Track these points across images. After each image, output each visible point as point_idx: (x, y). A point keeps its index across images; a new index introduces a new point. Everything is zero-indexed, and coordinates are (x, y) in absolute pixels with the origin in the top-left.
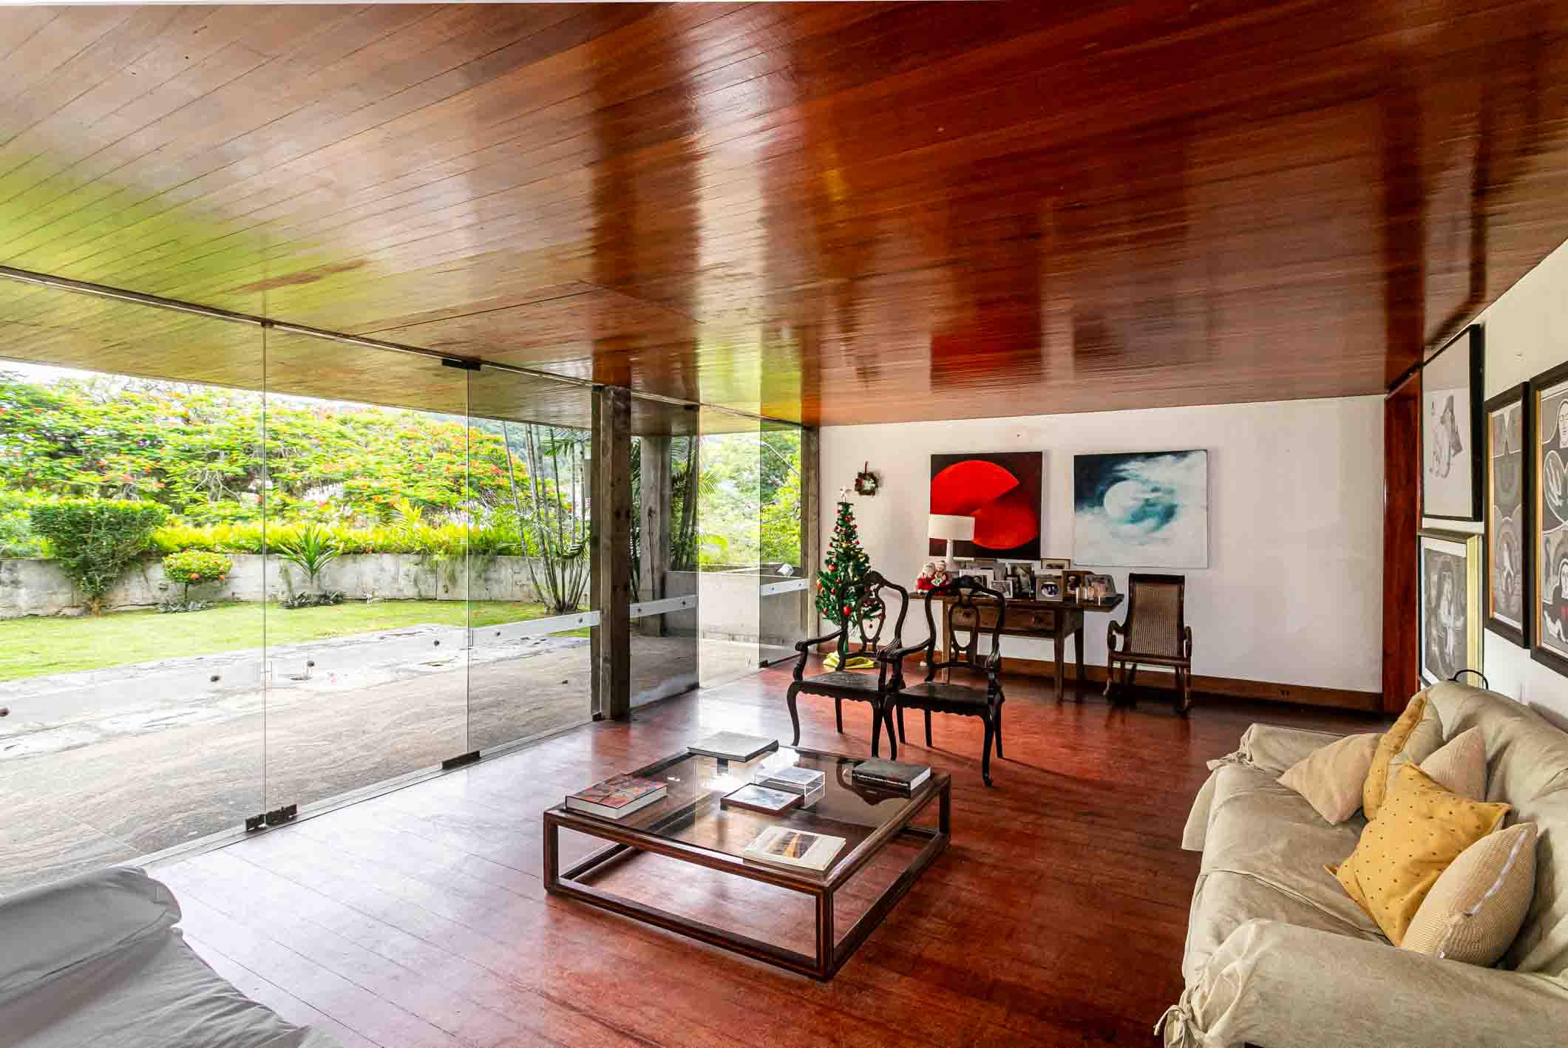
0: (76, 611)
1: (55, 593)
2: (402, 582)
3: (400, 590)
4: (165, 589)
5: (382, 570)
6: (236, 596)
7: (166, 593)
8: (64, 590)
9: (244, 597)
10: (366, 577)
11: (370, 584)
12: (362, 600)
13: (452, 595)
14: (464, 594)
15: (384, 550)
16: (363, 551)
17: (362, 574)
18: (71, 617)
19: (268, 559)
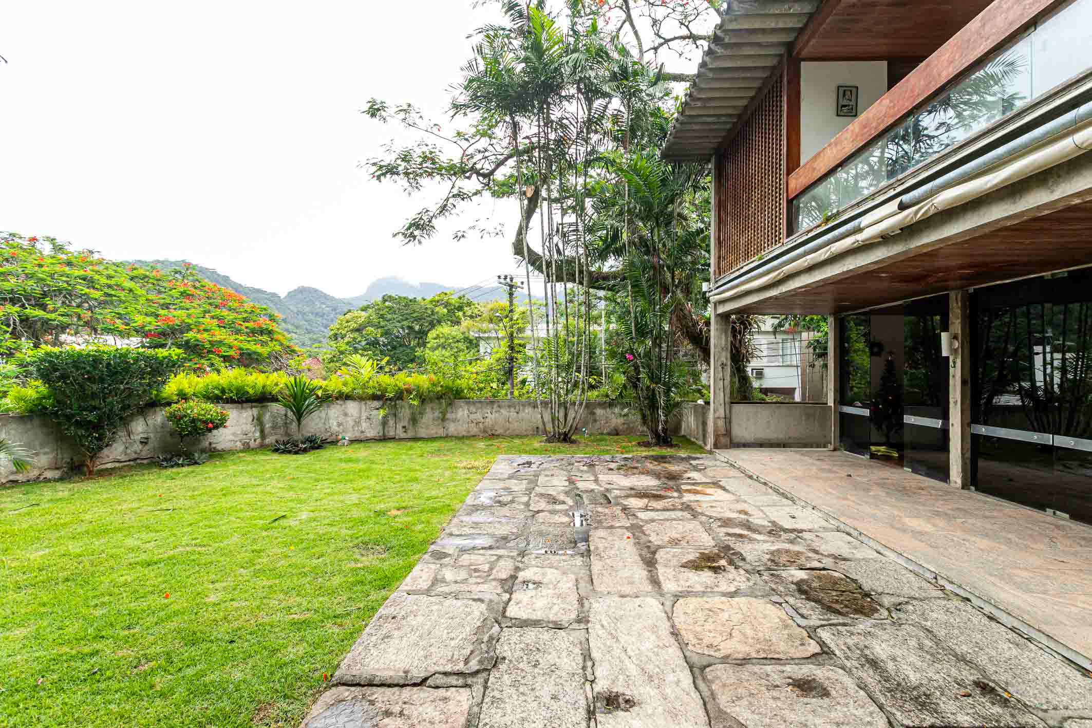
0: (57, 474)
1: (37, 454)
2: (364, 425)
3: (362, 432)
4: (146, 443)
5: (346, 415)
6: (214, 446)
7: (147, 447)
8: (46, 450)
9: (219, 447)
10: (331, 421)
11: (335, 428)
12: (334, 443)
13: (410, 434)
14: (422, 433)
15: (348, 397)
16: (327, 399)
17: (327, 419)
18: (56, 480)
19: (242, 408)
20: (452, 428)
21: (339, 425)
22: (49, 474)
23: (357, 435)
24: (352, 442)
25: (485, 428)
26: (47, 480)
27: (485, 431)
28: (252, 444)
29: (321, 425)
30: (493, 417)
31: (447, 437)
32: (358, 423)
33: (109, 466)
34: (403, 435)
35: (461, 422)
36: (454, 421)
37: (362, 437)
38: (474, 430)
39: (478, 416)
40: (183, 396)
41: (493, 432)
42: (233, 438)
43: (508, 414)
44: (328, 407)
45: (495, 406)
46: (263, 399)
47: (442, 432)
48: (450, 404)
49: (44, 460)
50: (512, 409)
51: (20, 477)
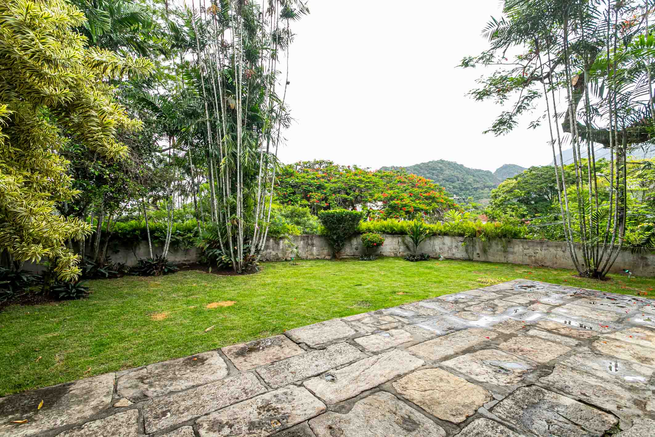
0: (330, 257)
1: (324, 250)
2: (454, 251)
4: (357, 249)
7: (358, 251)
8: (326, 248)
9: (384, 254)
10: (436, 247)
11: (438, 251)
12: (437, 258)
13: (482, 259)
14: (491, 258)
15: (446, 234)
16: (434, 234)
17: (434, 245)
18: (328, 260)
19: (394, 237)
20: (511, 258)
21: (440, 249)
22: (327, 257)
23: (450, 255)
24: (447, 259)
25: (536, 260)
26: (327, 259)
27: (536, 262)
28: (398, 255)
29: (431, 249)
30: (541, 253)
31: (507, 263)
32: (450, 249)
33: (345, 257)
34: (478, 259)
35: (517, 254)
36: (513, 253)
37: (453, 257)
38: (528, 261)
39: (531, 251)
40: (369, 230)
41: (543, 264)
42: (390, 251)
43: (555, 252)
44: (434, 239)
45: (545, 245)
46: (402, 233)
47: (503, 260)
48: (509, 242)
49: (325, 252)
50: (559, 249)
51: (319, 257)
